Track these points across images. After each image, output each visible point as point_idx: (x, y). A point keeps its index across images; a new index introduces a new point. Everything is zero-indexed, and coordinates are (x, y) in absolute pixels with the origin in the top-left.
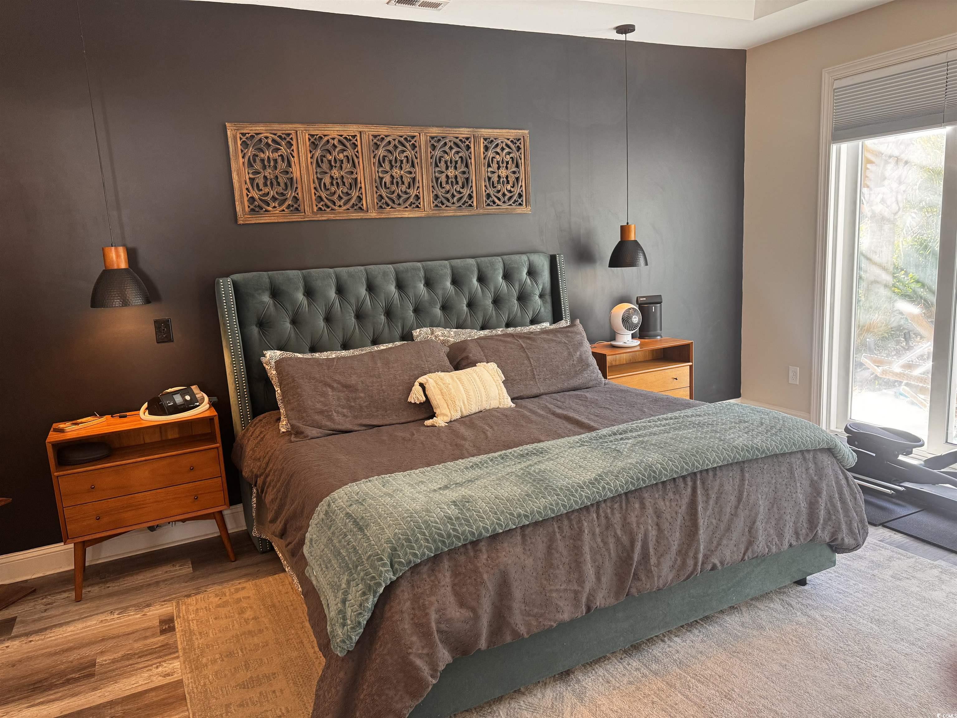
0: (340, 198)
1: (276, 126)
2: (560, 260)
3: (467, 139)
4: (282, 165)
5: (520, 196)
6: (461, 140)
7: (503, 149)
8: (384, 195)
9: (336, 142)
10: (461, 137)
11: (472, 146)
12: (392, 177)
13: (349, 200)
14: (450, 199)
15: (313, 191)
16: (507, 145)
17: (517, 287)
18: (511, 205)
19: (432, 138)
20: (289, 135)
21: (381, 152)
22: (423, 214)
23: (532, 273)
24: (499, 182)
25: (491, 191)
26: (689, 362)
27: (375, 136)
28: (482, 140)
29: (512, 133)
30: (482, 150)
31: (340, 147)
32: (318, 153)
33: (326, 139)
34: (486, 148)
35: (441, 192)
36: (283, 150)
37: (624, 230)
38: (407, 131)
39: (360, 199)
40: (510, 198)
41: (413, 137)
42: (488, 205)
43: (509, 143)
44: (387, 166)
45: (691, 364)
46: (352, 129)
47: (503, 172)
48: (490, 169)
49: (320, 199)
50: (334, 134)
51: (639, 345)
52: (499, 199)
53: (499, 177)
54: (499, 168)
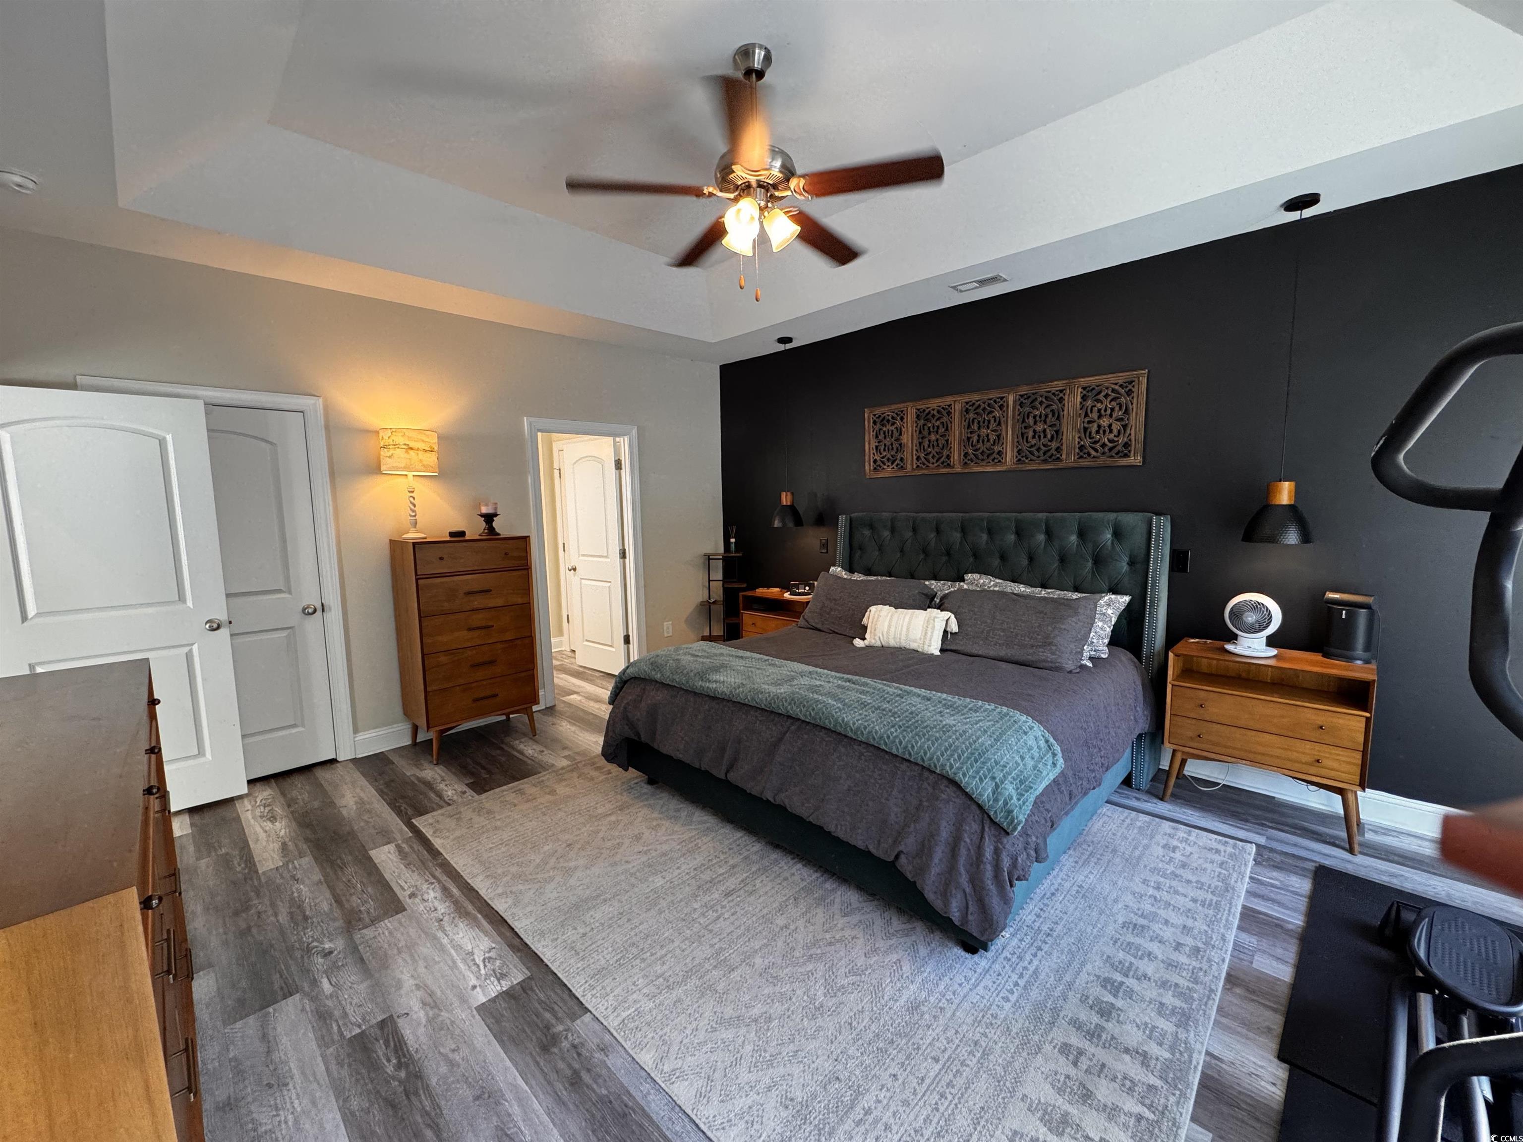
0: (933, 457)
1: (893, 407)
2: (1158, 523)
4: (896, 434)
5: (1127, 445)
7: (1107, 396)
8: (970, 451)
9: (935, 412)
10: (1053, 390)
11: (1066, 398)
12: (979, 436)
13: (940, 458)
14: (1036, 453)
15: (915, 452)
16: (1113, 391)
17: (1092, 548)
18: (1112, 457)
19: (1022, 396)
20: (902, 411)
21: (972, 415)
22: (1003, 468)
23: (1119, 533)
24: (1098, 432)
25: (1087, 442)
26: (1366, 711)
27: (967, 403)
28: (1080, 390)
29: (1122, 378)
30: (1079, 400)
31: (938, 415)
32: (922, 422)
33: (927, 411)
34: (1084, 398)
35: (1025, 447)
36: (898, 423)
37: (1272, 489)
38: (994, 395)
39: (948, 457)
40: (1111, 449)
41: (1002, 398)
42: (1081, 457)
44: (975, 427)
45: (1368, 715)
46: (949, 400)
47: (1105, 422)
48: (1087, 420)
49: (918, 458)
50: (935, 406)
52: (1096, 451)
53: (1099, 426)
54: (1100, 417)
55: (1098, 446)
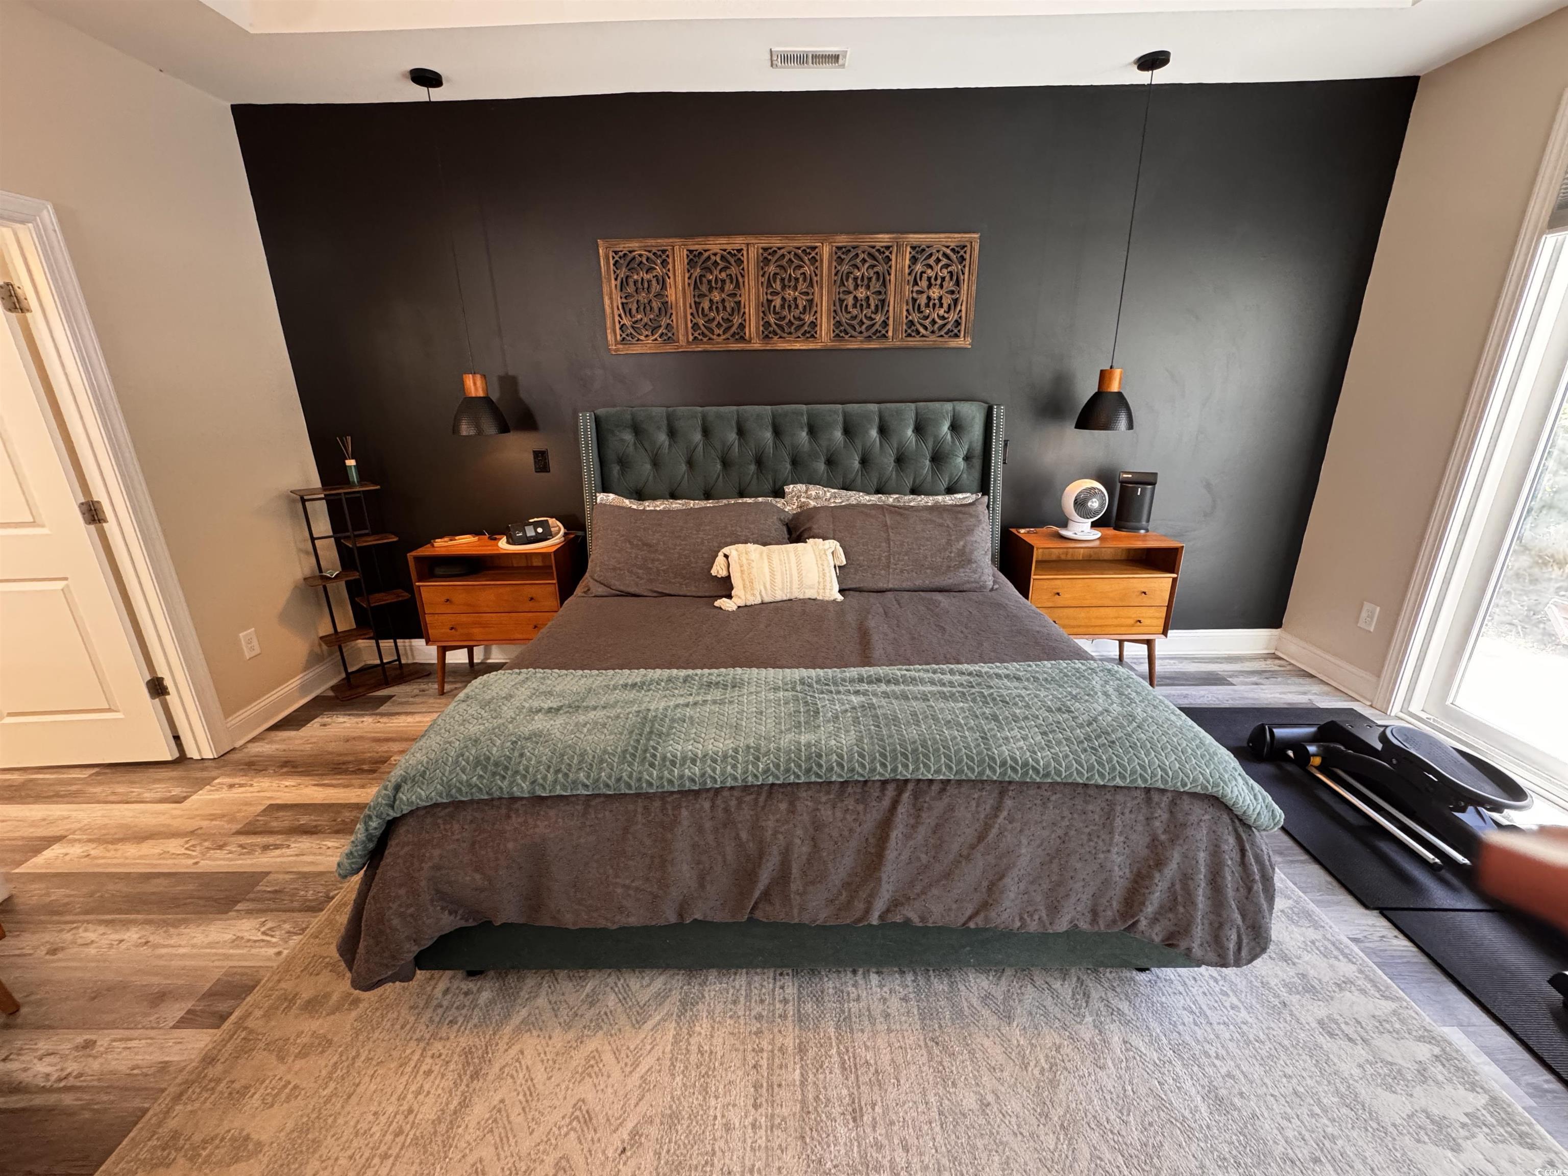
0: (719, 325)
1: (651, 242)
2: (999, 413)
3: (888, 248)
4: (655, 287)
5: (957, 323)
6: (878, 250)
7: (938, 260)
8: (772, 321)
9: (718, 259)
10: (878, 245)
11: (893, 257)
12: (783, 299)
13: (729, 328)
14: (857, 327)
15: (689, 317)
16: (945, 255)
17: (930, 444)
18: (942, 336)
19: (839, 248)
20: (664, 251)
21: (772, 269)
22: (818, 346)
23: (958, 427)
24: (927, 305)
25: (915, 317)
26: (1173, 572)
27: (765, 249)
28: (909, 249)
29: (954, 239)
30: (907, 262)
31: (722, 264)
32: (697, 272)
33: (706, 255)
34: (914, 260)
35: (844, 318)
36: (659, 270)
37: (1104, 376)
38: (804, 242)
39: (742, 326)
40: (942, 327)
41: (814, 248)
42: (910, 335)
43: (948, 251)
44: (778, 286)
45: (1175, 575)
46: (738, 242)
47: (935, 293)
48: (916, 288)
49: (695, 326)
50: (716, 248)
51: (1098, 539)
52: (926, 328)
53: (929, 298)
54: (930, 286)
55: (927, 323)
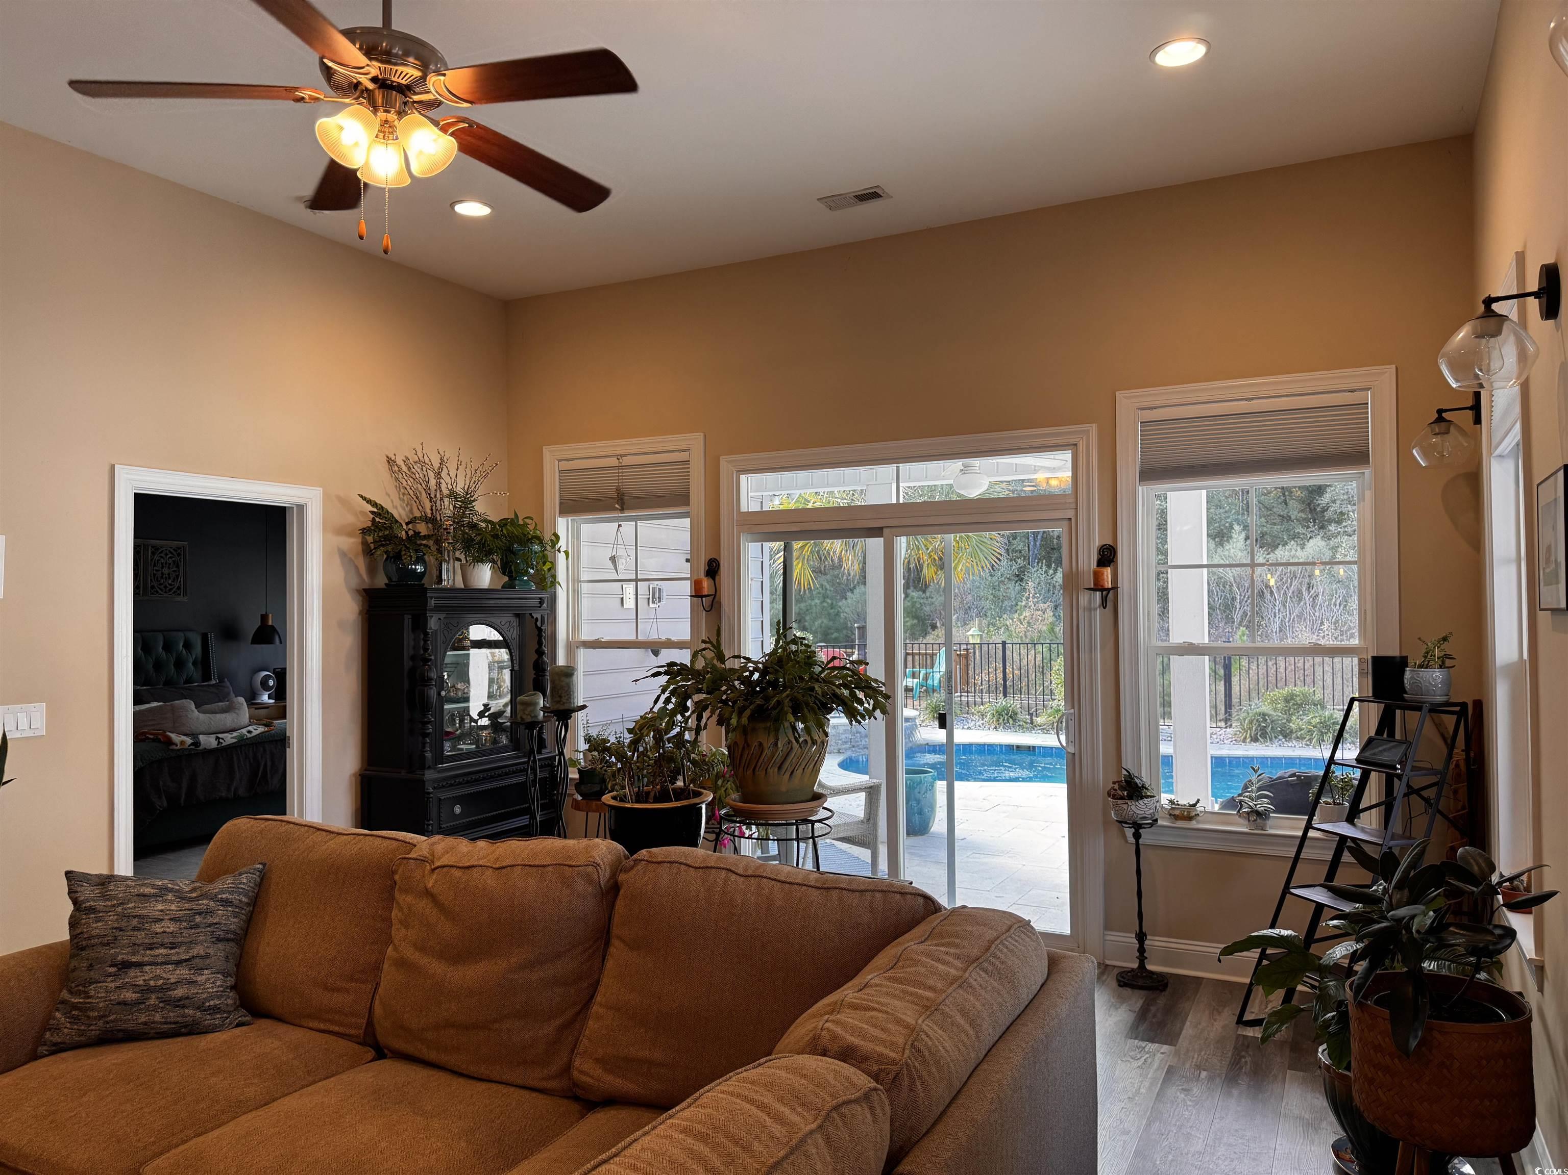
2: (211, 636)
5: (179, 588)
7: (166, 554)
11: (141, 551)
16: (170, 552)
17: (174, 655)
18: (171, 595)
23: (188, 645)
24: (162, 577)
25: (155, 584)
28: (149, 547)
29: (175, 544)
34: (153, 553)
37: (263, 617)
40: (171, 590)
42: (153, 594)
43: (172, 550)
47: (166, 571)
48: (155, 568)
52: (162, 590)
53: (162, 574)
54: (163, 567)
55: (162, 587)
